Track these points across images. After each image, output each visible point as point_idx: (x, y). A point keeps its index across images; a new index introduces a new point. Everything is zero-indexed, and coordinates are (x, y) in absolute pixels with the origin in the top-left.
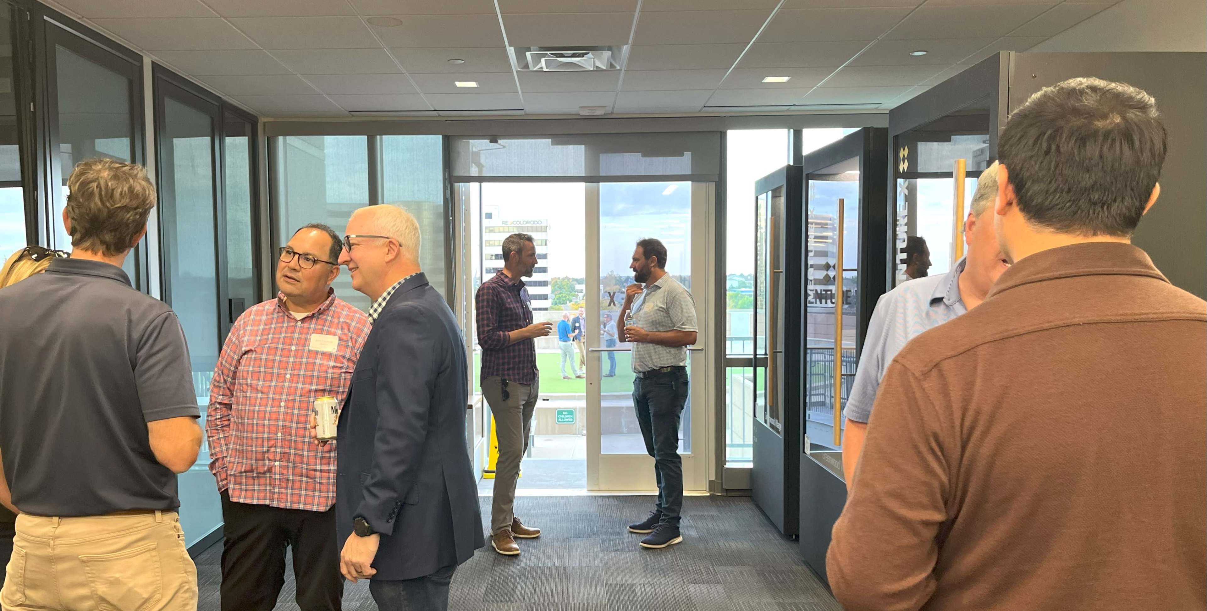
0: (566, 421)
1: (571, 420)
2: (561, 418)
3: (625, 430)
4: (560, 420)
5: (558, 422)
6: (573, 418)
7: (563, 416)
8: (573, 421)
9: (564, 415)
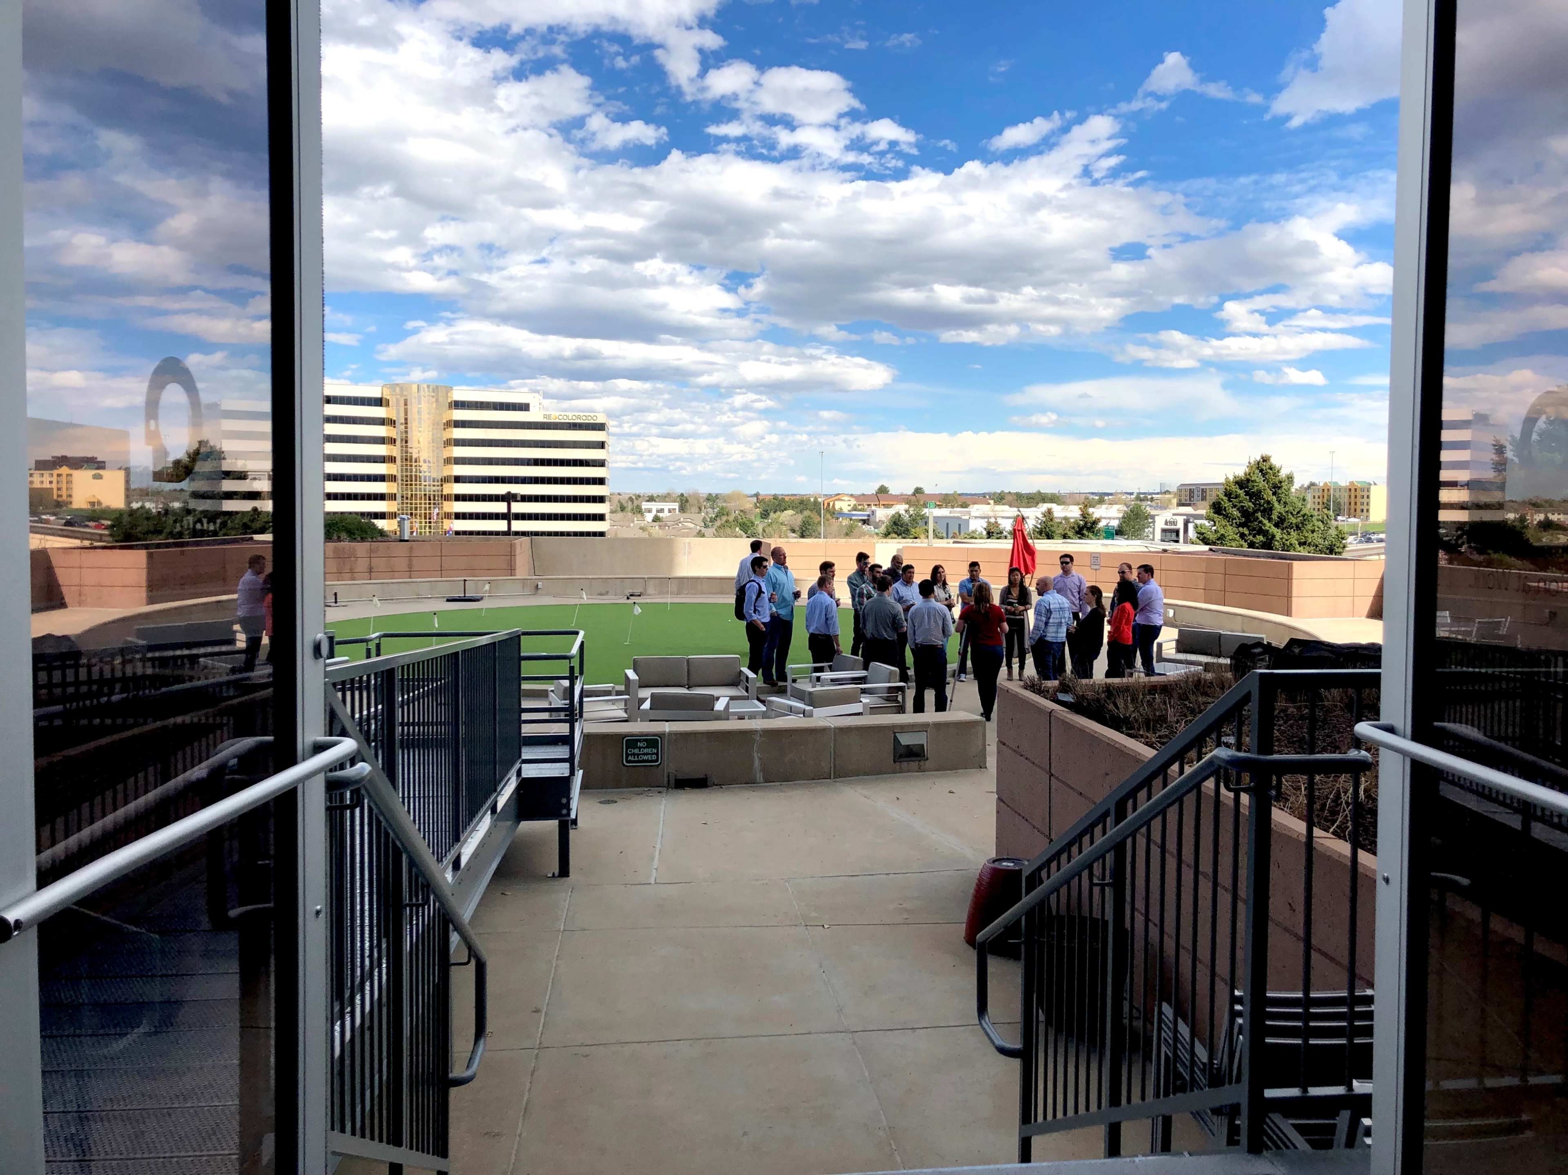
0: (643, 761)
1: (654, 757)
2: (634, 754)
3: (759, 776)
4: (630, 758)
5: (628, 762)
6: (657, 754)
7: (636, 751)
8: (657, 761)
9: (640, 748)
